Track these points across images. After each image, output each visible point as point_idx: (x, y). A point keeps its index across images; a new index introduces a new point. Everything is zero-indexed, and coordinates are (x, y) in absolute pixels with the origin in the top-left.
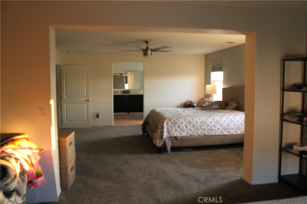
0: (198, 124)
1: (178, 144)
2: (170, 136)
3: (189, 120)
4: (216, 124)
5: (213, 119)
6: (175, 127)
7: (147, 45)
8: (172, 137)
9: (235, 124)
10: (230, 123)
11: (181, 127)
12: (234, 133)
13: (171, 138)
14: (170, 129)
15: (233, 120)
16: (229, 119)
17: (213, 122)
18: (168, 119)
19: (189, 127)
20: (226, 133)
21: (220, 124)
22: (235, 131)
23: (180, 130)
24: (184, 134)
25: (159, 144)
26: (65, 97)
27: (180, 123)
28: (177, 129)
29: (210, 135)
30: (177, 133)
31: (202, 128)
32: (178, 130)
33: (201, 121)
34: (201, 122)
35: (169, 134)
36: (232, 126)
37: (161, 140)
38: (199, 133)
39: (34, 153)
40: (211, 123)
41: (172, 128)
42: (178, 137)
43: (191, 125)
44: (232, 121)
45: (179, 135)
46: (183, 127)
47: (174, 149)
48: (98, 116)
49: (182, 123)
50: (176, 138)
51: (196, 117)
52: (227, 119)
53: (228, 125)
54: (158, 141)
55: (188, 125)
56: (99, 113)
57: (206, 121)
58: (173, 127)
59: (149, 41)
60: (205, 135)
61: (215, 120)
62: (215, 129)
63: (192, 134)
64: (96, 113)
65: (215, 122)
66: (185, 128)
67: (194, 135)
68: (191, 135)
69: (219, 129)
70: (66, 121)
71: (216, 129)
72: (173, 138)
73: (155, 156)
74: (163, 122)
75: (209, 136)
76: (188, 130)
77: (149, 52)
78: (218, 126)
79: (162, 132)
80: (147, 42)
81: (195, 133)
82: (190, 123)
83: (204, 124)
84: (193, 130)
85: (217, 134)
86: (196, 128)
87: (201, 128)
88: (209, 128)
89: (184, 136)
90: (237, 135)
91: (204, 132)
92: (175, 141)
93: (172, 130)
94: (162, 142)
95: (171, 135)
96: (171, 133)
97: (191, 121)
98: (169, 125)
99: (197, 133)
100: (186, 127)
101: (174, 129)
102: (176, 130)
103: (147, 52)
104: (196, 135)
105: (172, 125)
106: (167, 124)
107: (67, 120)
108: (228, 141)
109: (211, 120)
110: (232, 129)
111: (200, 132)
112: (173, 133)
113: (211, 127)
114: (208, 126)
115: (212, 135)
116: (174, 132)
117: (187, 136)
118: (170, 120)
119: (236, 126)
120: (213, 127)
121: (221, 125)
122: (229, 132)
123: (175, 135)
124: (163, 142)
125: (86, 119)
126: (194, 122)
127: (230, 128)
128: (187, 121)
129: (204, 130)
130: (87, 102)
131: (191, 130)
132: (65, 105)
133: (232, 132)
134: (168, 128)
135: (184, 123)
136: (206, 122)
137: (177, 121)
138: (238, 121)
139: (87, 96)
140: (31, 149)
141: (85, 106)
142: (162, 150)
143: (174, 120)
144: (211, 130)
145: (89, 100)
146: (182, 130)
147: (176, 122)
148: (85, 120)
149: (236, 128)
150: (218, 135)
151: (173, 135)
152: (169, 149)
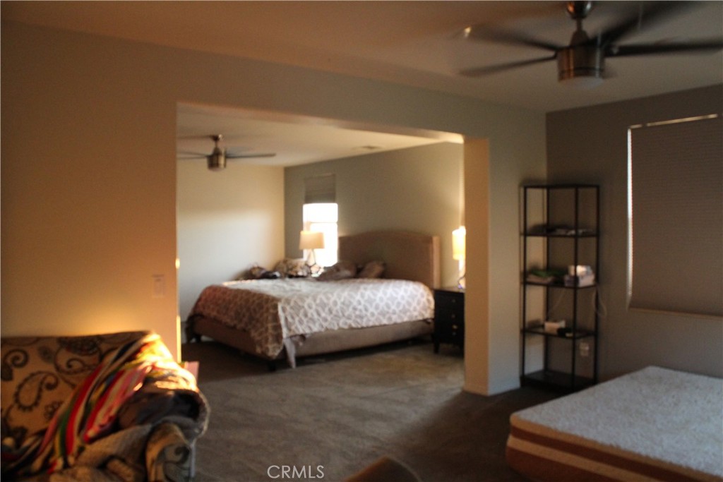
0: (338, 307)
1: (306, 349)
2: (292, 334)
3: (321, 300)
4: (368, 305)
5: (363, 296)
6: (298, 315)
7: (216, 145)
8: (295, 336)
9: (399, 304)
10: (390, 302)
11: (309, 315)
12: (399, 321)
13: (294, 339)
14: (290, 319)
15: (394, 295)
16: (388, 295)
17: (363, 302)
18: (283, 301)
19: (323, 315)
20: (385, 322)
21: (374, 305)
22: (400, 317)
23: (308, 322)
24: (316, 329)
25: (273, 352)
27: (306, 307)
28: (303, 318)
29: (359, 326)
30: (304, 327)
31: (346, 314)
32: (305, 320)
33: (342, 300)
34: (343, 303)
35: (289, 330)
36: (393, 307)
37: (276, 345)
38: (341, 325)
40: (359, 303)
41: (293, 318)
42: (306, 334)
43: (327, 309)
44: (392, 299)
45: (307, 331)
46: (312, 315)
47: (302, 360)
49: (310, 307)
50: (303, 337)
51: (332, 294)
52: (385, 293)
53: (388, 306)
54: (270, 346)
55: (320, 309)
57: (352, 300)
58: (295, 316)
59: (220, 136)
60: (351, 328)
61: (366, 298)
62: (366, 315)
63: (329, 327)
65: (366, 301)
66: (316, 316)
67: (333, 330)
68: (327, 329)
69: (373, 314)
71: (369, 314)
72: (298, 337)
73: (268, 378)
74: (276, 307)
75: (358, 329)
76: (321, 320)
77: (222, 161)
78: (371, 309)
79: (278, 327)
80: (216, 139)
81: (333, 324)
82: (323, 305)
83: (348, 306)
84: (329, 318)
85: (371, 324)
86: (336, 316)
87: (344, 315)
88: (357, 313)
89: (315, 333)
90: (404, 324)
91: (349, 322)
92: (301, 344)
93: (294, 323)
94: (279, 348)
95: (294, 331)
96: (293, 328)
97: (325, 301)
98: (287, 313)
99: (338, 324)
100: (319, 314)
101: (297, 319)
102: (301, 322)
104: (336, 328)
105: (292, 311)
106: (284, 310)
108: (389, 337)
109: (358, 297)
110: (394, 313)
111: (343, 323)
112: (296, 328)
113: (361, 311)
114: (355, 309)
115: (362, 328)
116: (299, 327)
117: (320, 332)
118: (288, 301)
119: (401, 308)
120: (364, 312)
121: (377, 307)
122: (390, 319)
123: (301, 332)
124: (282, 348)
126: (331, 302)
127: (391, 311)
128: (318, 301)
129: (349, 318)
131: (326, 320)
133: (396, 319)
134: (286, 319)
135: (314, 306)
136: (351, 303)
137: (300, 304)
138: (403, 298)
142: (279, 364)
143: (295, 302)
144: (361, 317)
146: (312, 320)
147: (300, 306)
149: (400, 311)
150: (372, 327)
151: (297, 332)
152: (292, 359)
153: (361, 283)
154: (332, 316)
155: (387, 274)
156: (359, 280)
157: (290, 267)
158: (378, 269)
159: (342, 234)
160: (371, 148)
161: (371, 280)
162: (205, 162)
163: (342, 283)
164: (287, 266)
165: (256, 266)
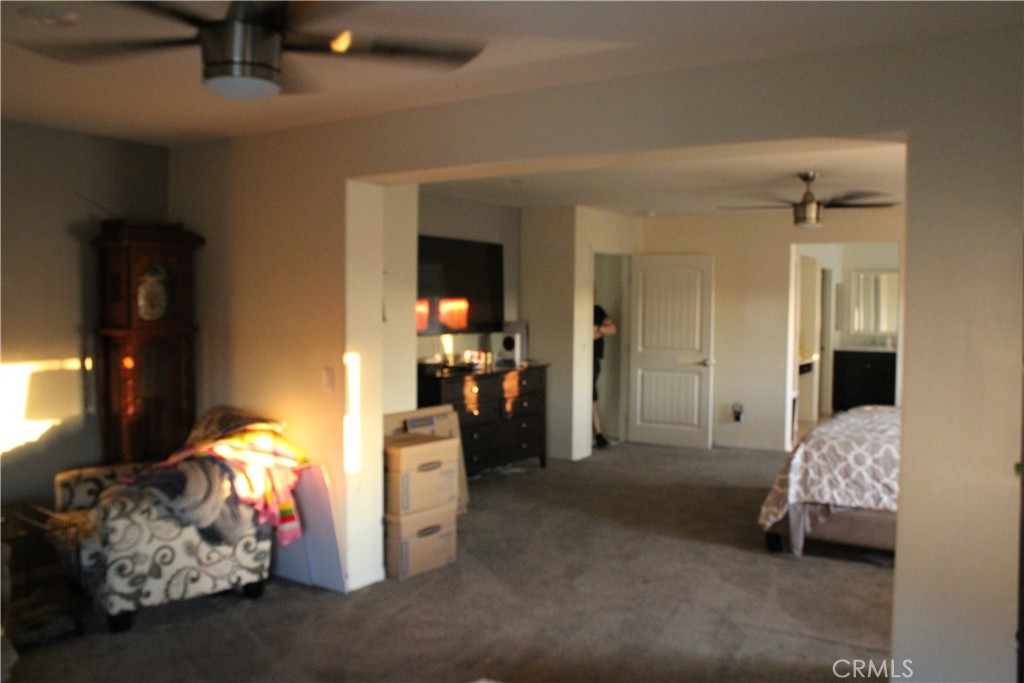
1: (832, 532)
2: (808, 498)
6: (830, 471)
7: (808, 188)
8: (814, 504)
11: (854, 475)
13: (810, 508)
14: (812, 474)
18: (811, 442)
19: (885, 480)
23: (847, 485)
24: (862, 501)
25: (767, 518)
26: (640, 349)
27: (851, 459)
28: (840, 478)
30: (835, 493)
32: (843, 483)
35: (806, 491)
37: (775, 508)
39: (279, 467)
41: (820, 473)
42: (836, 506)
45: (839, 501)
46: (860, 475)
47: (817, 547)
48: (737, 417)
49: (859, 460)
50: (827, 508)
54: (765, 508)
55: (881, 470)
56: (741, 407)
58: (823, 470)
64: (733, 407)
66: (868, 479)
70: (639, 423)
72: (819, 508)
76: (879, 487)
80: (807, 179)
92: (822, 520)
93: (820, 482)
94: (776, 515)
95: (813, 496)
96: (814, 489)
98: (811, 463)
100: (875, 477)
101: (826, 477)
102: (833, 484)
103: (804, 211)
105: (821, 462)
106: (807, 457)
107: (643, 420)
112: (820, 492)
116: (827, 489)
117: (871, 509)
118: (819, 445)
123: (826, 499)
124: (780, 516)
125: (696, 421)
128: (880, 454)
130: (701, 368)
131: (890, 490)
132: (640, 372)
134: (806, 473)
135: (869, 462)
137: (841, 453)
139: (701, 351)
140: (276, 454)
141: (697, 379)
142: (776, 541)
143: (832, 448)
145: (708, 363)
146: (858, 484)
147: (838, 456)
148: (692, 425)
151: (817, 498)
152: (798, 542)
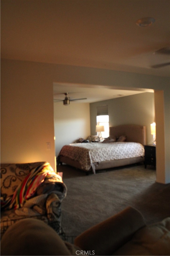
0: (110, 152)
1: (99, 167)
2: (94, 162)
3: (104, 150)
4: (121, 151)
5: (119, 148)
6: (96, 155)
7: (66, 96)
8: (95, 163)
9: (132, 151)
10: (128, 150)
11: (100, 155)
12: (132, 157)
13: (95, 164)
14: (93, 157)
15: (130, 148)
16: (128, 148)
17: (119, 150)
18: (91, 150)
19: (105, 155)
20: (127, 157)
21: (123, 151)
22: (132, 155)
23: (99, 158)
24: (102, 160)
25: (88, 168)
27: (99, 152)
28: (98, 156)
29: (118, 159)
30: (98, 159)
31: (113, 155)
33: (111, 150)
34: (112, 151)
35: (93, 160)
36: (130, 152)
37: (88, 166)
38: (111, 159)
40: (118, 151)
41: (94, 156)
42: (99, 162)
43: (106, 153)
44: (129, 149)
45: (99, 161)
46: (101, 155)
47: (98, 171)
49: (100, 152)
50: (98, 163)
51: (108, 147)
52: (127, 147)
53: (128, 152)
54: (86, 166)
57: (115, 150)
59: (67, 93)
60: (115, 160)
61: (120, 149)
62: (120, 155)
63: (107, 159)
65: (120, 150)
66: (102, 156)
67: (108, 160)
68: (106, 160)
69: (122, 155)
71: (121, 155)
72: (96, 163)
73: (86, 178)
74: (88, 153)
75: (117, 160)
76: (104, 157)
77: (68, 102)
78: (122, 153)
79: (89, 160)
80: (66, 94)
81: (108, 158)
82: (105, 152)
83: (113, 152)
84: (107, 156)
85: (122, 158)
86: (109, 155)
87: (112, 155)
88: (117, 154)
89: (102, 162)
90: (133, 158)
91: (114, 157)
92: (97, 165)
93: (95, 158)
94: (89, 167)
95: (95, 161)
96: (94, 160)
97: (105, 150)
98: (92, 155)
99: (110, 158)
100: (103, 155)
101: (96, 157)
102: (97, 158)
104: (109, 160)
105: (94, 154)
106: (91, 153)
108: (129, 163)
109: (117, 149)
110: (130, 154)
111: (112, 158)
112: (96, 160)
113: (118, 153)
114: (116, 153)
115: (119, 160)
116: (97, 159)
117: (104, 161)
118: (92, 150)
119: (132, 152)
120: (119, 154)
121: (124, 152)
122: (128, 156)
123: (97, 161)
124: (90, 167)
126: (107, 151)
127: (129, 153)
128: (103, 150)
129: (114, 156)
131: (106, 157)
133: (131, 156)
134: (92, 157)
135: (101, 152)
136: (114, 151)
137: (97, 151)
138: (133, 149)
142: (90, 173)
143: (95, 151)
144: (118, 156)
146: (101, 157)
147: (96, 152)
149: (132, 153)
150: (122, 159)
151: (96, 161)
152: (94, 171)
153: (118, 143)
154: (108, 155)
155: (127, 140)
156: (117, 143)
157: (93, 138)
158: (124, 138)
159: (111, 126)
160: (120, 95)
161: (121, 143)
162: (62, 102)
163: (111, 144)
164: (92, 138)
165: (80, 138)
